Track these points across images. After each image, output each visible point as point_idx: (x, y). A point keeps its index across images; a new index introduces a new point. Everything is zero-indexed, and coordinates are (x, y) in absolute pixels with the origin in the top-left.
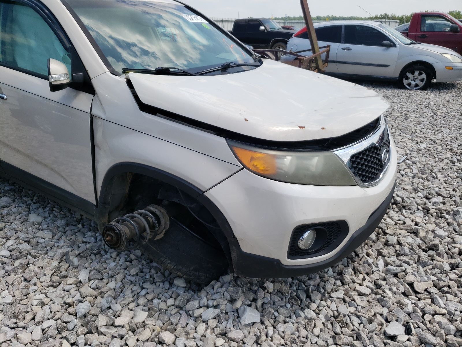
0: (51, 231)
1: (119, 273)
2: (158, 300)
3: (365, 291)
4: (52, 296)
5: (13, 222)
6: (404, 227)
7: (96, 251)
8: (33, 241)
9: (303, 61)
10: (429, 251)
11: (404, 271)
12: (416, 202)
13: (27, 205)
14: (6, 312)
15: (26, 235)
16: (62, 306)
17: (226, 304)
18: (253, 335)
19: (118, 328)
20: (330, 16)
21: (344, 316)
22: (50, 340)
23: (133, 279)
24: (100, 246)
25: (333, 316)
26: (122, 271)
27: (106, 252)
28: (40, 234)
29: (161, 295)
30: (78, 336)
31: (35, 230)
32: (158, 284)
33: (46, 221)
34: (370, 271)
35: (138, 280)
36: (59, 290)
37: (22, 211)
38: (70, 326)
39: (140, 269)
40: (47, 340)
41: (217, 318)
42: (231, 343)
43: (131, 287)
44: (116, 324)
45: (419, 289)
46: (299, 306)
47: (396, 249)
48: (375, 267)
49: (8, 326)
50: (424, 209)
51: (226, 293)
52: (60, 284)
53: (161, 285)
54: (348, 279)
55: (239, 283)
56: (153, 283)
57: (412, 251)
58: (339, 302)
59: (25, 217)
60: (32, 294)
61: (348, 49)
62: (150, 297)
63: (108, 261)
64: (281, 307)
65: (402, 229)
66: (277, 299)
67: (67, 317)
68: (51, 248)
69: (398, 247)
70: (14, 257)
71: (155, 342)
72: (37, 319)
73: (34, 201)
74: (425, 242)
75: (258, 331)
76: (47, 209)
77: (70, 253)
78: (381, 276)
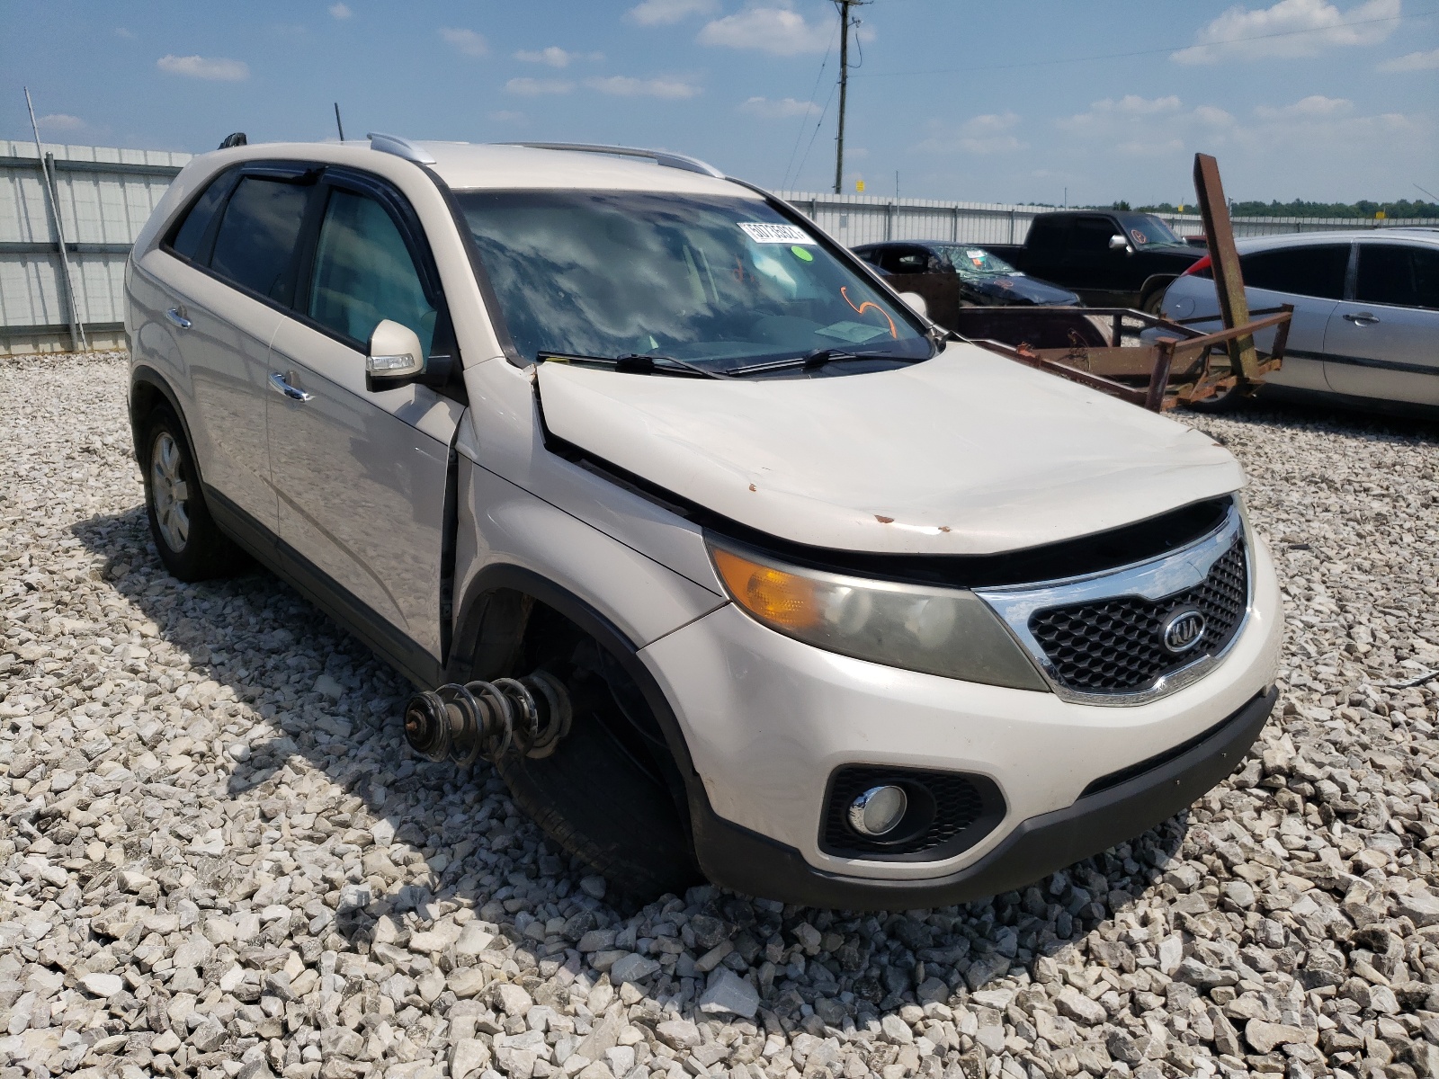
0: (352, 720)
1: (464, 839)
2: (527, 915)
3: (1084, 1008)
4: (304, 861)
5: (279, 689)
6: (1307, 868)
7: (433, 782)
8: (305, 737)
9: (1173, 351)
10: (1357, 949)
11: (1234, 984)
12: (1390, 807)
13: (322, 656)
14: (202, 871)
15: (297, 721)
16: (315, 885)
17: (679, 955)
18: (724, 1043)
19: (416, 955)
20: (1412, 201)
21: (989, 1054)
22: (268, 946)
23: (492, 859)
24: (446, 771)
25: (958, 1047)
26: (474, 836)
27: (456, 788)
28: (325, 722)
29: (540, 908)
30: (325, 948)
31: (317, 713)
32: (543, 881)
33: (351, 698)
34: (1131, 963)
35: (501, 865)
36: (321, 852)
37: (307, 666)
38: (315, 926)
39: (516, 839)
40: (262, 944)
41: (650, 983)
42: (657, 1046)
43: (479, 876)
44: (413, 944)
45: (1259, 1040)
46: (878, 1005)
47: (1248, 924)
48: (1151, 955)
49: (195, 900)
50: (1407, 830)
51: (686, 929)
52: (328, 836)
53: (550, 883)
54: (1049, 970)
55: (728, 910)
56: (535, 876)
57: (1293, 938)
58: (990, 1018)
59: (308, 681)
60: (265, 847)
61: (1366, 319)
62: (511, 905)
63: (451, 810)
64: (827, 996)
65: (1300, 875)
66: (822, 974)
67: (315, 907)
68: (339, 757)
69: (1254, 918)
70: (256, 762)
71: (485, 1002)
72: (257, 899)
73: (341, 648)
74: (1351, 919)
75: (741, 1038)
76: (363, 670)
77: (376, 776)
78: (1157, 981)
